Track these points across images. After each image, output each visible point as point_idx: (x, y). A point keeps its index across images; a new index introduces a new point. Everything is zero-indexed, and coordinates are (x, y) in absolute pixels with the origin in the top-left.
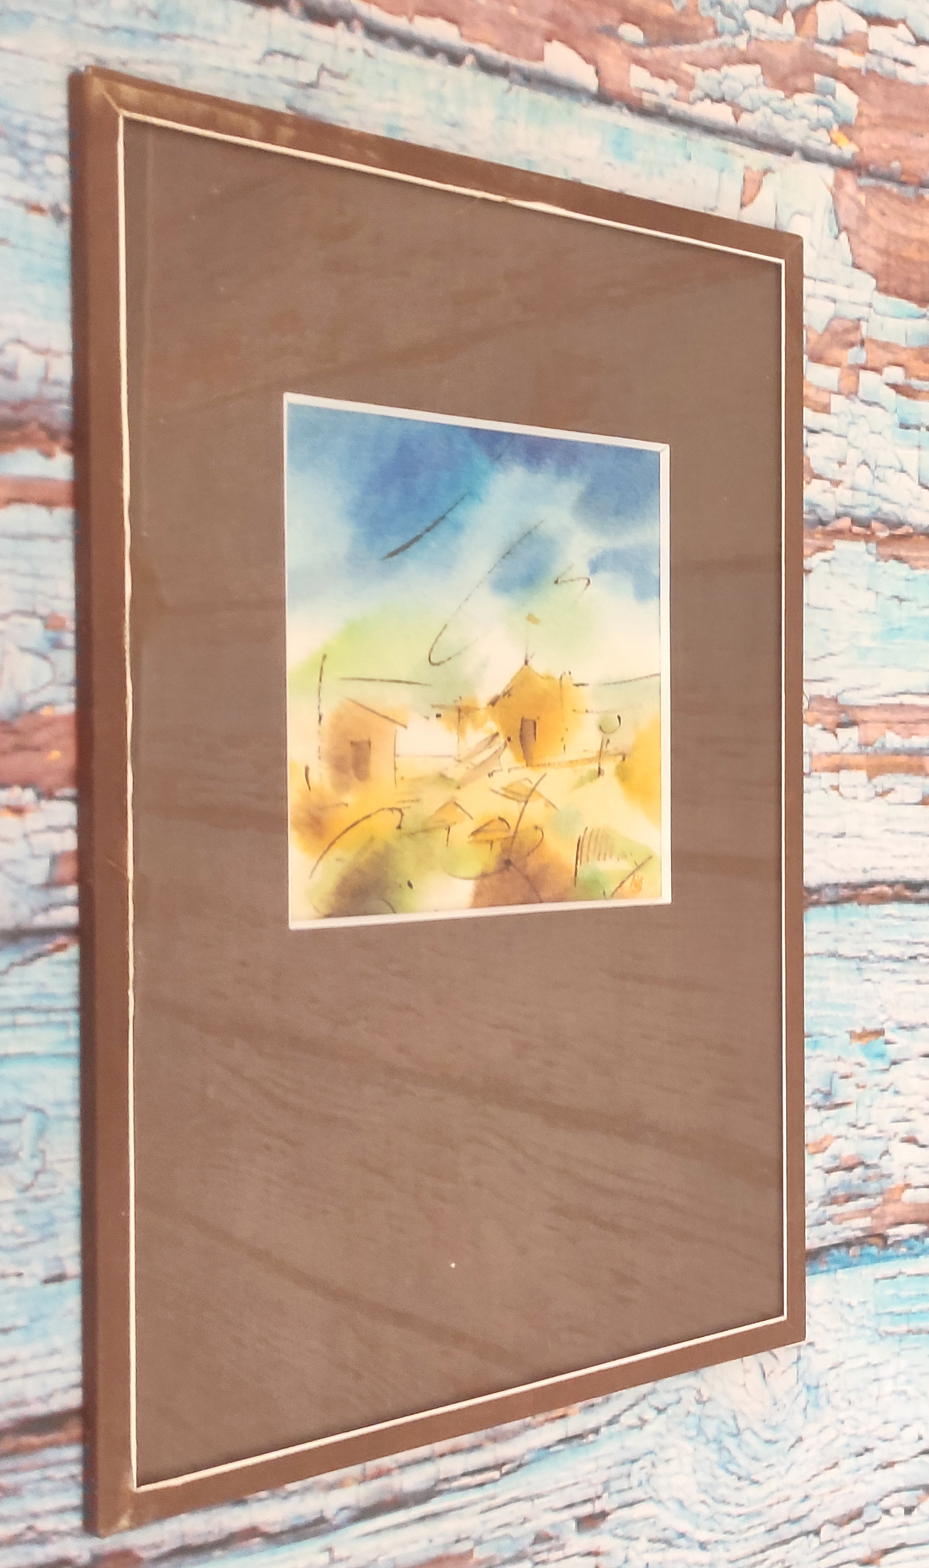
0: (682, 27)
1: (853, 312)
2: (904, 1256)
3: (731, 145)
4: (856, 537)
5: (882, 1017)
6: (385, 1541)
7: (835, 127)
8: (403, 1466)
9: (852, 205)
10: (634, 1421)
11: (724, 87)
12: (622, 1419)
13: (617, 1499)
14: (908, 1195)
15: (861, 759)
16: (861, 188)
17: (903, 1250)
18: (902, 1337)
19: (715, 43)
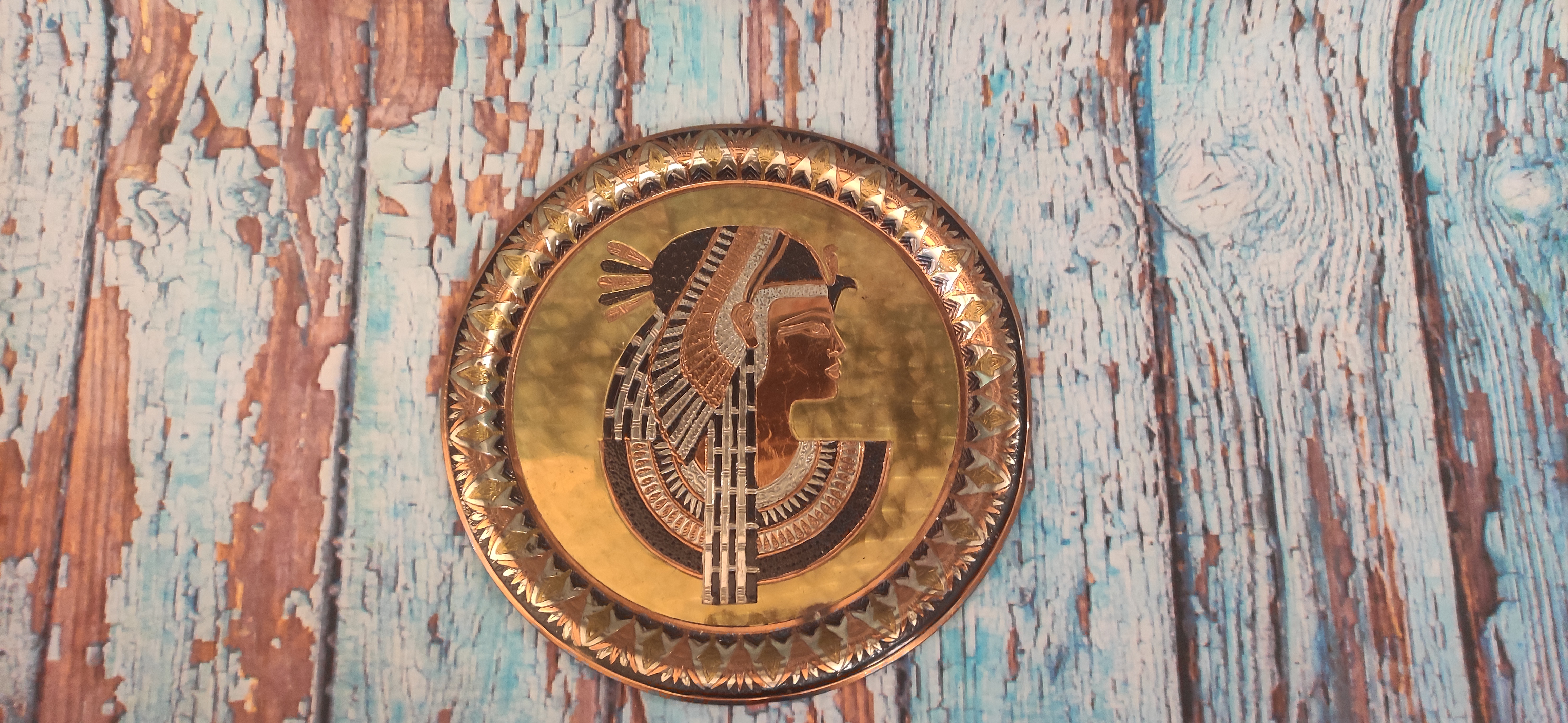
0: (290, 271)
1: (468, 107)
2: (1148, 58)
3: (366, 227)
4: (629, 103)
5: (974, 77)
6: (1292, 507)
7: (338, 128)
8: (1247, 494)
9: (392, 110)
10: (1239, 304)
11: (326, 232)
12: (1236, 314)
13: (1290, 319)
14: (1105, 54)
15: (788, 97)
16: (379, 103)
17: (1144, 58)
18: (1207, 60)
19: (296, 241)
